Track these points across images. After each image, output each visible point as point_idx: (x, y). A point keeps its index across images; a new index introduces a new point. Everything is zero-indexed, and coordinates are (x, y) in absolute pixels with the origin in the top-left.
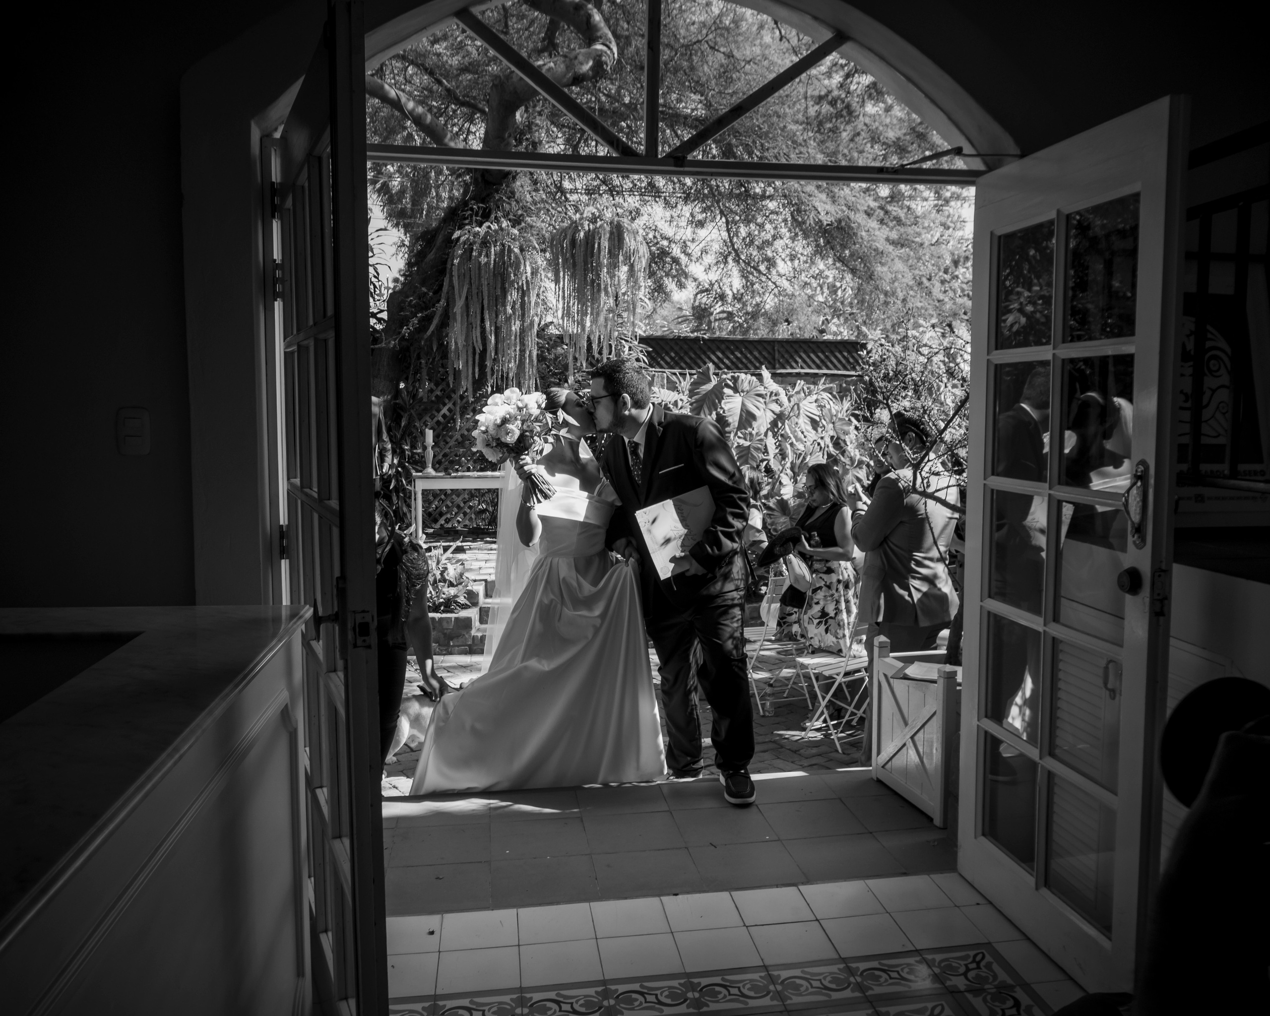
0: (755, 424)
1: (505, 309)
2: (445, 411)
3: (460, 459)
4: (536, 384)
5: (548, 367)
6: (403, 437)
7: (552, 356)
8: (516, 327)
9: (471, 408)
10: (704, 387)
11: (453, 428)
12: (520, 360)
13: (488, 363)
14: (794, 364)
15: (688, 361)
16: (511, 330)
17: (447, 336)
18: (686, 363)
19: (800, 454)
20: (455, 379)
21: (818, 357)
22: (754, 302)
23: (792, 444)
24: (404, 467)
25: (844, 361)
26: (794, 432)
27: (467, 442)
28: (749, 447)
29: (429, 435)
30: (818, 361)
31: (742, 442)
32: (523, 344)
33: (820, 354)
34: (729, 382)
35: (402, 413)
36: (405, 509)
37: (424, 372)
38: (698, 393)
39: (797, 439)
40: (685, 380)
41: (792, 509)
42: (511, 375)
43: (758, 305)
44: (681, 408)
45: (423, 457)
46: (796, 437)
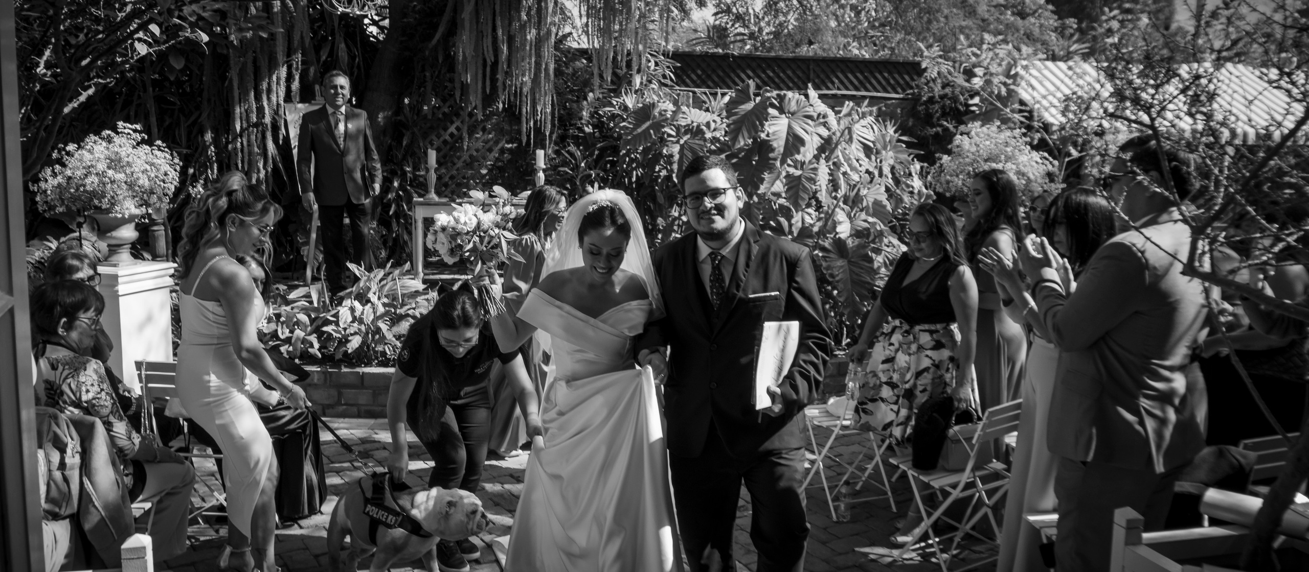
0: (802, 149)
1: (520, 16)
2: (452, 129)
3: (468, 181)
4: (553, 100)
5: (566, 83)
6: (404, 158)
7: (570, 71)
8: (531, 35)
9: (481, 126)
10: (743, 107)
11: (461, 148)
12: (535, 74)
13: (500, 76)
14: (830, 85)
15: (716, 79)
16: (526, 39)
17: (454, 45)
18: (713, 82)
19: (855, 186)
20: (462, 95)
21: (856, 78)
22: (777, 22)
23: (845, 174)
24: (405, 191)
25: (884, 83)
26: (848, 160)
27: (476, 164)
28: (800, 177)
29: (432, 156)
30: (856, 83)
31: (792, 170)
32: (539, 56)
33: (859, 75)
34: (774, 101)
35: (404, 131)
36: (406, 237)
37: (429, 86)
38: (736, 114)
39: (853, 168)
40: (715, 99)
41: (850, 251)
42: (525, 90)
43: (781, 24)
44: (715, 130)
45: (426, 179)
46: (850, 165)
